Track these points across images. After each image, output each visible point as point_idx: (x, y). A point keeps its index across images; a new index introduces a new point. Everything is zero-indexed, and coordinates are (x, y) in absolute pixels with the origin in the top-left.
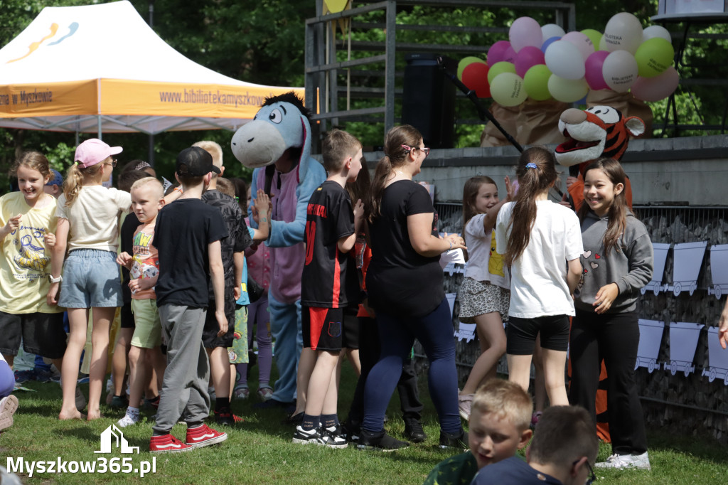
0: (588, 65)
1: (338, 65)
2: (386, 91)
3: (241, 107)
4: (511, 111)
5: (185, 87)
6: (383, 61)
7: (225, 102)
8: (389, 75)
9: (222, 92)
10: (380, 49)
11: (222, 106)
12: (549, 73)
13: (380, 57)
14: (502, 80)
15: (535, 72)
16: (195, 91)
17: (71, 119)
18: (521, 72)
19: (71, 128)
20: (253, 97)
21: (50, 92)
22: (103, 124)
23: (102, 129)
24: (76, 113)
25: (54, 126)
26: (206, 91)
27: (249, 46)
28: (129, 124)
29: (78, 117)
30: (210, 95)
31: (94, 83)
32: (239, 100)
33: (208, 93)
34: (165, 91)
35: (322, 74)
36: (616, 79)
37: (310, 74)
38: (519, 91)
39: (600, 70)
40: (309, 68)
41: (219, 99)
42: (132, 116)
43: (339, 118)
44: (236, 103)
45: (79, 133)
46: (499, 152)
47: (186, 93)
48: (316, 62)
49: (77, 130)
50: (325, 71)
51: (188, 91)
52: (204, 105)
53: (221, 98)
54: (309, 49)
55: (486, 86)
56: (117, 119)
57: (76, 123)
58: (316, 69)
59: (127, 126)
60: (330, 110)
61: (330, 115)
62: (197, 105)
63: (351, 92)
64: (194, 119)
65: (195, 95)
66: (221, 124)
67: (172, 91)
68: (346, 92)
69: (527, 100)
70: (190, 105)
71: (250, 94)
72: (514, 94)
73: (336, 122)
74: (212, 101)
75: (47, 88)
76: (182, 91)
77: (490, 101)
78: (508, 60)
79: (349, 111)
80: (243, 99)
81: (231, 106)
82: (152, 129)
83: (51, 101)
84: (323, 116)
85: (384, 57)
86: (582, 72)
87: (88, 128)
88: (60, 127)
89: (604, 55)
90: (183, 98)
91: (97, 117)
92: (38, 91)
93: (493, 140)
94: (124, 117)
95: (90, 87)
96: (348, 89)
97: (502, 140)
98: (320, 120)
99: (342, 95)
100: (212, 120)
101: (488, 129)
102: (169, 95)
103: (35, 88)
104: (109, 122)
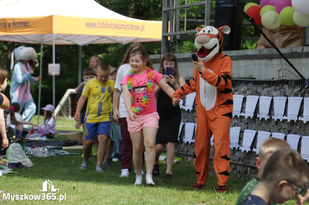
1: (180, 7)
2: (205, 21)
3: (128, 31)
4: (272, 31)
5: (99, 20)
6: (204, 4)
7: (120, 28)
8: (207, 12)
9: (118, 23)
11: (118, 30)
12: (294, 11)
14: (268, 15)
15: (285, 10)
16: (104, 22)
17: (39, 36)
18: (278, 10)
20: (135, 26)
21: (28, 22)
22: (56, 39)
23: (55, 43)
24: (41, 33)
25: (30, 40)
26: (110, 22)
28: (69, 39)
29: (42, 36)
30: (112, 24)
31: (51, 17)
32: (127, 27)
34: (88, 22)
37: (165, 12)
38: (277, 20)
40: (164, 9)
41: (117, 27)
42: (70, 35)
43: (180, 35)
44: (126, 29)
45: (43, 45)
46: (266, 51)
47: (99, 23)
48: (168, 5)
49: (42, 43)
50: (173, 10)
52: (109, 29)
55: (259, 18)
56: (63, 37)
57: (41, 39)
58: (168, 9)
59: (68, 41)
60: (175, 31)
61: (175, 33)
62: (105, 29)
63: (187, 22)
64: (103, 37)
65: (104, 25)
66: (118, 40)
67: (94, 22)
68: (184, 22)
69: (281, 26)
70: (101, 29)
71: (133, 24)
72: (274, 22)
73: (178, 37)
74: (113, 27)
75: (26, 19)
76: (97, 22)
78: (271, 4)
79: (185, 31)
80: (129, 27)
81: (123, 30)
82: (81, 43)
83: (28, 26)
84: (172, 34)
85: (206, 2)
87: (47, 42)
90: (97, 26)
91: (53, 35)
92: (22, 21)
93: (262, 47)
94: (66, 36)
95: (49, 20)
96: (185, 20)
97: (267, 47)
98: (170, 36)
99: (182, 22)
100: (113, 38)
101: (260, 41)
102: (91, 24)
103: (20, 19)
104: (59, 38)
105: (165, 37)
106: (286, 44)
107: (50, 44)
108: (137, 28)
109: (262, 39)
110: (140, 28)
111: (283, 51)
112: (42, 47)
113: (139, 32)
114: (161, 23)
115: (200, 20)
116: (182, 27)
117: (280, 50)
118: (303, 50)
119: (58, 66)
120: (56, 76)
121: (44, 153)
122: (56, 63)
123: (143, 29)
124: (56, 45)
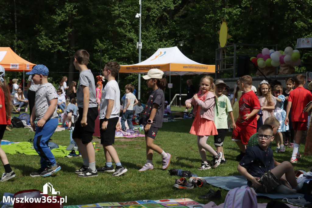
0: (280, 58)
1: (223, 59)
2: (234, 65)
3: (201, 69)
4: (262, 69)
5: (188, 65)
6: (233, 58)
8: (234, 61)
9: (197, 66)
10: (233, 55)
11: (196, 69)
12: (271, 60)
13: (233, 57)
14: (260, 62)
15: (268, 60)
18: (265, 60)
22: (171, 73)
24: (165, 71)
26: (193, 66)
27: (203, 57)
31: (169, 64)
36: (287, 61)
37: (217, 61)
38: (264, 64)
39: (283, 60)
40: (216, 60)
42: (177, 71)
43: (223, 70)
46: (260, 77)
48: (218, 58)
52: (193, 69)
53: (196, 67)
54: (216, 55)
55: (257, 63)
58: (218, 60)
59: (176, 74)
61: (221, 70)
63: (226, 65)
64: (190, 72)
65: (191, 66)
66: (196, 73)
67: (186, 66)
68: (225, 65)
69: (266, 66)
70: (190, 69)
73: (222, 71)
75: (159, 65)
77: (258, 66)
78: (262, 58)
79: (225, 69)
81: (199, 69)
82: (181, 74)
83: (160, 68)
84: (220, 70)
85: (234, 57)
89: (284, 56)
90: (188, 67)
93: (258, 75)
94: (175, 72)
95: (168, 65)
96: (225, 64)
97: (260, 75)
98: (219, 71)
99: (224, 65)
100: (194, 72)
101: (257, 73)
102: (185, 67)
103: (157, 65)
104: (172, 73)
105: (216, 72)
106: (268, 74)
107: (169, 75)
108: (205, 68)
109: (258, 72)
111: (267, 77)
112: (165, 77)
113: (206, 70)
114: (215, 65)
115: (231, 64)
116: (224, 67)
117: (266, 76)
118: (275, 77)
119: (172, 84)
120: (171, 88)
121: (166, 120)
122: (171, 83)
123: (207, 68)
124: (171, 76)
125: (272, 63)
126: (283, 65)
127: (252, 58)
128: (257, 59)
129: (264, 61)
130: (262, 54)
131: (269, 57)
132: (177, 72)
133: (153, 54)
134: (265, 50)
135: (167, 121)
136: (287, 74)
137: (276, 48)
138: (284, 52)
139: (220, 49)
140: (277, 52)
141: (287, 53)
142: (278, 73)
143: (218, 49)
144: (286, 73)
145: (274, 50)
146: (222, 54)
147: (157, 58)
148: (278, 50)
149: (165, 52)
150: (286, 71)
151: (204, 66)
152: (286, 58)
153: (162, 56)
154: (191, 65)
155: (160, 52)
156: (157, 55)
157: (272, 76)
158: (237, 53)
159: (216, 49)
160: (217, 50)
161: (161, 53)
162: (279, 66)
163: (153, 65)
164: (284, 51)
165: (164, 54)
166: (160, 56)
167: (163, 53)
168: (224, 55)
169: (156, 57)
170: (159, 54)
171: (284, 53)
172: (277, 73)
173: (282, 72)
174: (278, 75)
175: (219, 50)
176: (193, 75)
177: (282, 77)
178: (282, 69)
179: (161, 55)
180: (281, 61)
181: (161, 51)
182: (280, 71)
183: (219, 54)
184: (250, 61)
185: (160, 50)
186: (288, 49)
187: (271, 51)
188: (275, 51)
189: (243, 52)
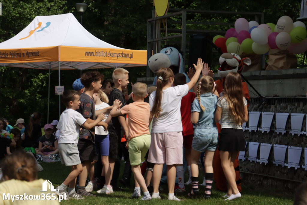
0: (269, 38)
1: (161, 39)
3: (119, 58)
5: (95, 49)
7: (113, 56)
8: (183, 43)
10: (180, 32)
11: (111, 58)
12: (253, 42)
13: (180, 35)
14: (232, 45)
15: (246, 41)
16: (100, 52)
17: (47, 64)
18: (240, 41)
19: (47, 68)
20: (125, 54)
21: (38, 52)
22: (61, 66)
23: (60, 68)
24: (49, 61)
25: (40, 67)
26: (105, 51)
27: (123, 33)
28: (72, 66)
29: (50, 63)
30: (106, 53)
31: (57, 48)
32: (118, 55)
33: (105, 52)
34: (87, 51)
35: (155, 42)
36: (282, 44)
37: (149, 43)
38: (239, 50)
39: (274, 41)
40: (149, 40)
41: (110, 55)
42: (73, 62)
44: (117, 57)
48: (152, 38)
49: (50, 69)
50: (156, 41)
51: (97, 51)
52: (104, 57)
53: (111, 54)
54: (149, 32)
56: (67, 64)
57: (49, 65)
58: (152, 40)
59: (70, 66)
62: (100, 57)
64: (99, 63)
65: (100, 53)
66: (111, 66)
67: (90, 51)
69: (243, 54)
70: (98, 57)
71: (123, 53)
72: (237, 51)
74: (107, 56)
75: (37, 50)
76: (94, 51)
78: (234, 37)
80: (120, 55)
82: (81, 68)
83: (39, 55)
85: (182, 35)
86: (267, 41)
87: (54, 68)
88: (42, 67)
89: (276, 34)
90: (95, 54)
91: (58, 63)
92: (33, 51)
94: (70, 62)
95: (56, 50)
100: (107, 64)
102: (89, 53)
103: (32, 50)
104: (63, 65)
107: (57, 69)
108: (127, 56)
110: (129, 56)
111: (245, 74)
113: (129, 59)
114: (146, 51)
118: (260, 74)
119: (63, 87)
120: (61, 96)
121: (52, 159)
122: (61, 85)
123: (131, 57)
124: (61, 70)
125: (254, 47)
126: (275, 51)
127: (216, 38)
128: (225, 40)
129: (238, 44)
130: (235, 30)
131: (247, 35)
132: (75, 64)
133: (25, 26)
134: (240, 22)
135: (54, 161)
136: (282, 68)
137: (262, 19)
138: (276, 26)
139: (156, 21)
140: (263, 25)
141: (282, 28)
142: (266, 66)
143: (153, 19)
144: (280, 67)
145: (257, 22)
146: (160, 29)
147: (33, 35)
148: (265, 23)
149: (48, 24)
150: (281, 63)
151: (125, 51)
152: (280, 38)
153: (42, 30)
154: (100, 49)
155: (38, 23)
156: (33, 29)
157: (254, 74)
158: (188, 27)
159: (148, 20)
160: (149, 22)
161: (40, 24)
162: (268, 53)
163: (24, 50)
164: (275, 23)
165: (46, 27)
166: (39, 31)
167: (44, 25)
168: (163, 31)
169: (31, 33)
170: (37, 26)
171: (276, 28)
172: (264, 67)
173: (273, 65)
174: (264, 70)
175: (154, 21)
176: (105, 69)
177: (273, 74)
178: (273, 58)
179: (40, 29)
180: (271, 43)
181: (40, 21)
182: (270, 63)
183: (153, 28)
184: (213, 43)
185: (38, 19)
186: (283, 20)
187: (252, 23)
188: (260, 23)
189: (201, 25)
